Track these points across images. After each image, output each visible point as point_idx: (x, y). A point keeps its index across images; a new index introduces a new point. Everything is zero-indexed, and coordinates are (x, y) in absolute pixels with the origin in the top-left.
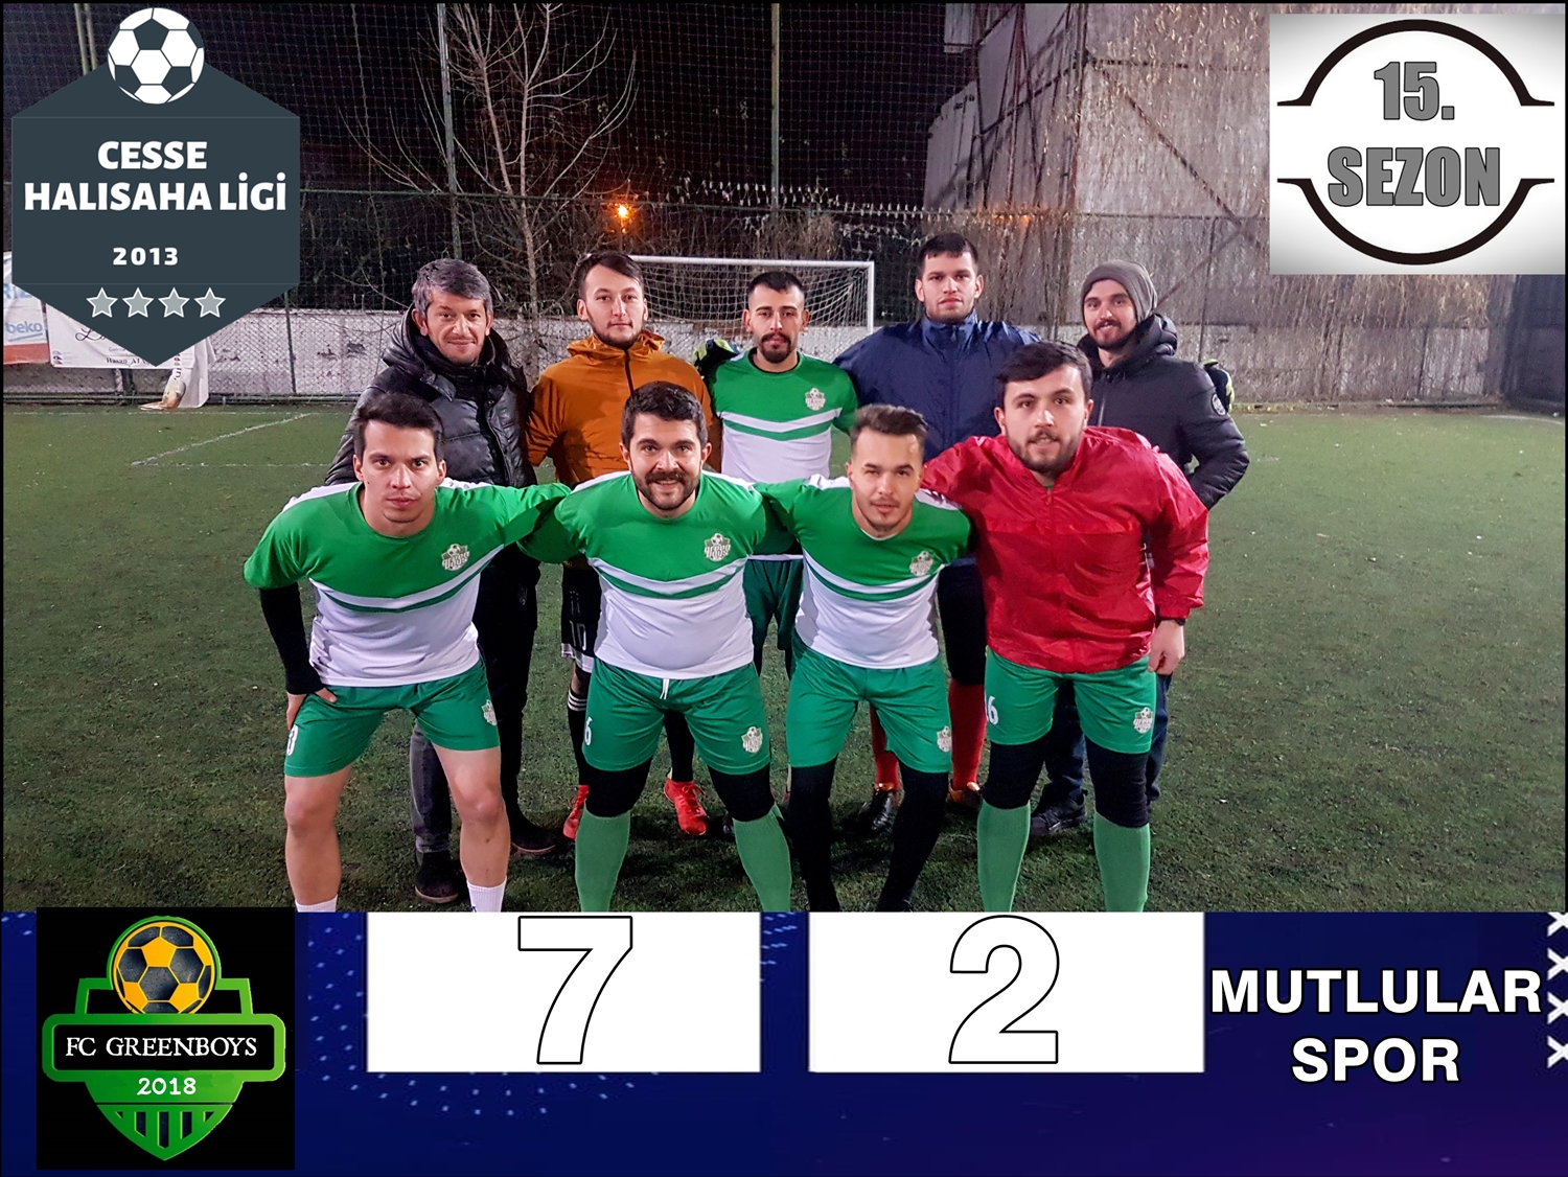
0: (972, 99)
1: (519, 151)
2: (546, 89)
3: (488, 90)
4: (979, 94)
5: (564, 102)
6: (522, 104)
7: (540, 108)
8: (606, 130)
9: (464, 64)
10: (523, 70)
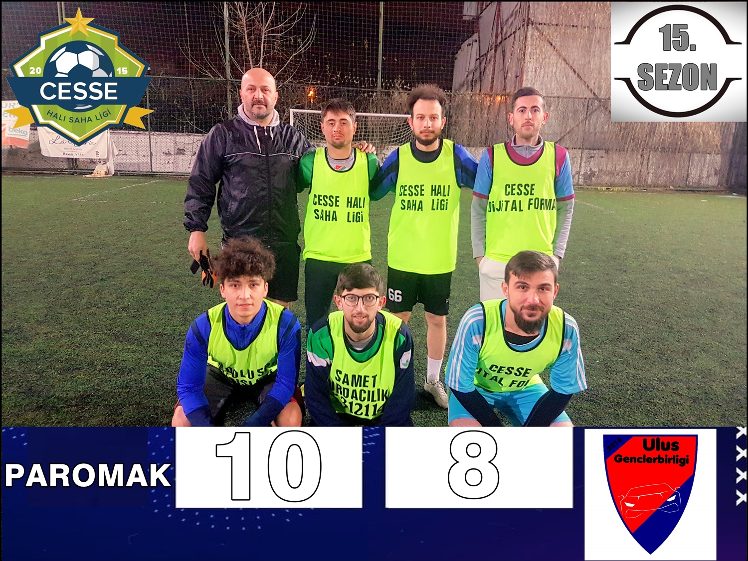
0: (476, 41)
1: (260, 61)
2: (273, 31)
3: (246, 32)
4: (479, 40)
5: (282, 38)
6: (261, 39)
7: (270, 40)
8: (301, 51)
9: (235, 19)
10: (262, 22)
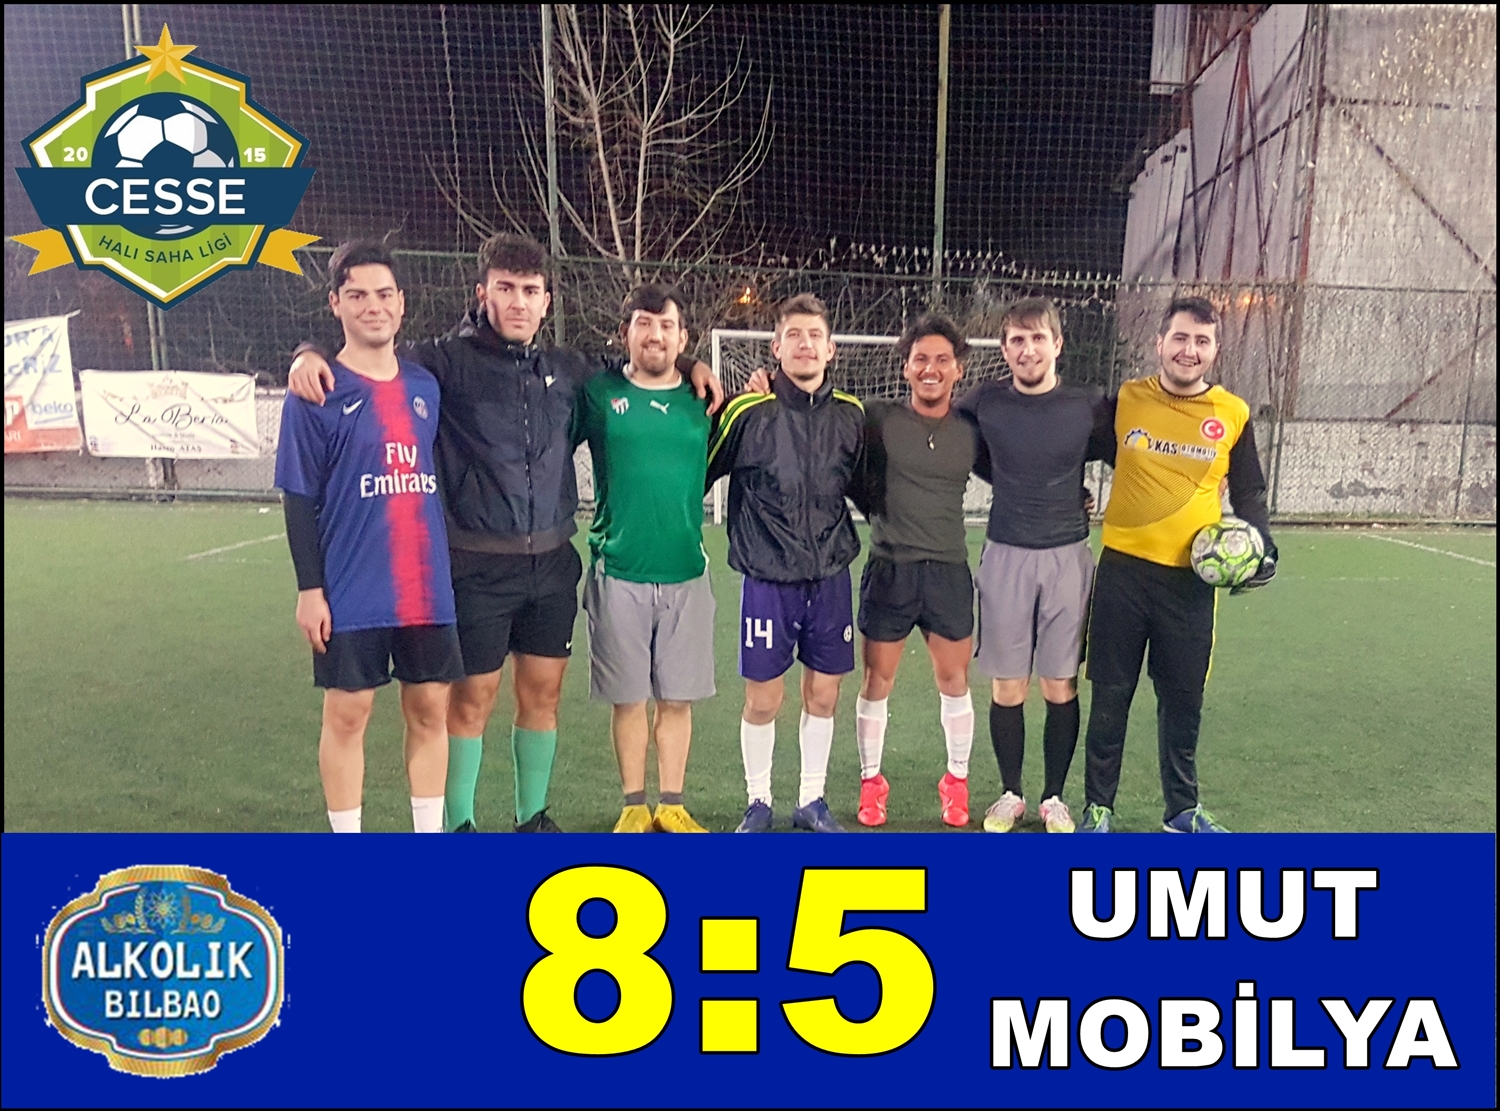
0: (1184, 149)
1: (635, 208)
2: (668, 133)
3: (599, 136)
4: (1193, 145)
5: (691, 149)
6: (639, 152)
7: (661, 156)
8: (737, 182)
9: (573, 103)
10: (642, 109)
